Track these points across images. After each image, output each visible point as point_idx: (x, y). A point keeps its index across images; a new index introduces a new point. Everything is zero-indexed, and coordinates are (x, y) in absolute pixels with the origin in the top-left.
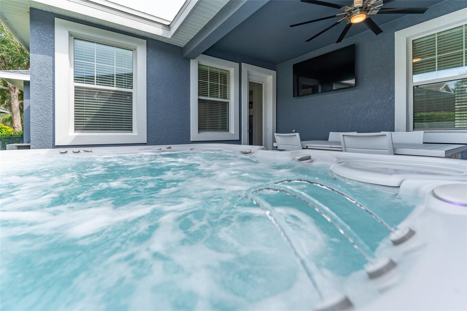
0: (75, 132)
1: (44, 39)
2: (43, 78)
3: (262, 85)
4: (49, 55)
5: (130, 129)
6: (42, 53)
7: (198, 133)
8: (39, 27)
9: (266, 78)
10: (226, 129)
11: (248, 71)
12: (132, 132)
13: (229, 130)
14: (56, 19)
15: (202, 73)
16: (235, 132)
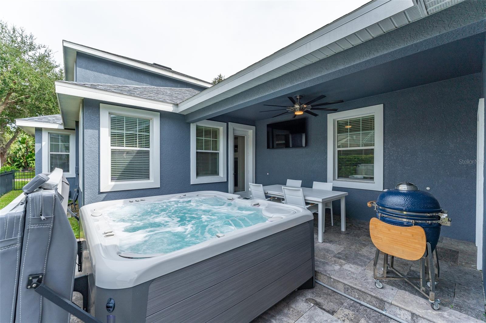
0: (111, 182)
1: (93, 119)
2: (92, 146)
3: (244, 137)
4: (96, 129)
5: (148, 177)
6: (92, 129)
7: (197, 178)
8: (90, 111)
9: (248, 132)
10: (217, 173)
11: (233, 128)
12: (149, 180)
13: (218, 174)
14: (101, 104)
15: (199, 132)
16: (223, 176)
